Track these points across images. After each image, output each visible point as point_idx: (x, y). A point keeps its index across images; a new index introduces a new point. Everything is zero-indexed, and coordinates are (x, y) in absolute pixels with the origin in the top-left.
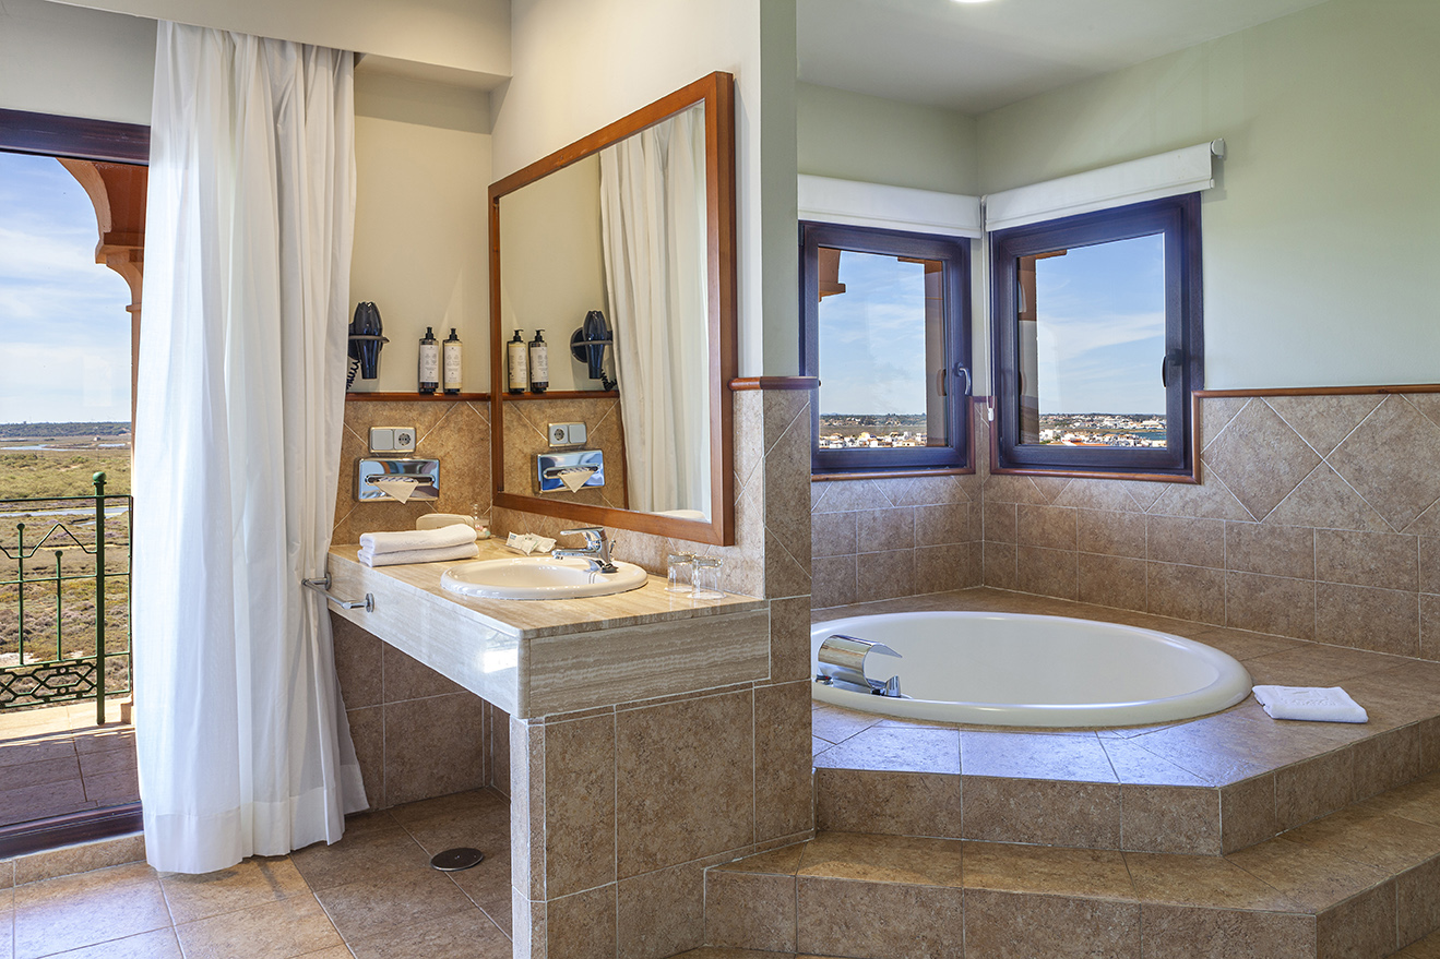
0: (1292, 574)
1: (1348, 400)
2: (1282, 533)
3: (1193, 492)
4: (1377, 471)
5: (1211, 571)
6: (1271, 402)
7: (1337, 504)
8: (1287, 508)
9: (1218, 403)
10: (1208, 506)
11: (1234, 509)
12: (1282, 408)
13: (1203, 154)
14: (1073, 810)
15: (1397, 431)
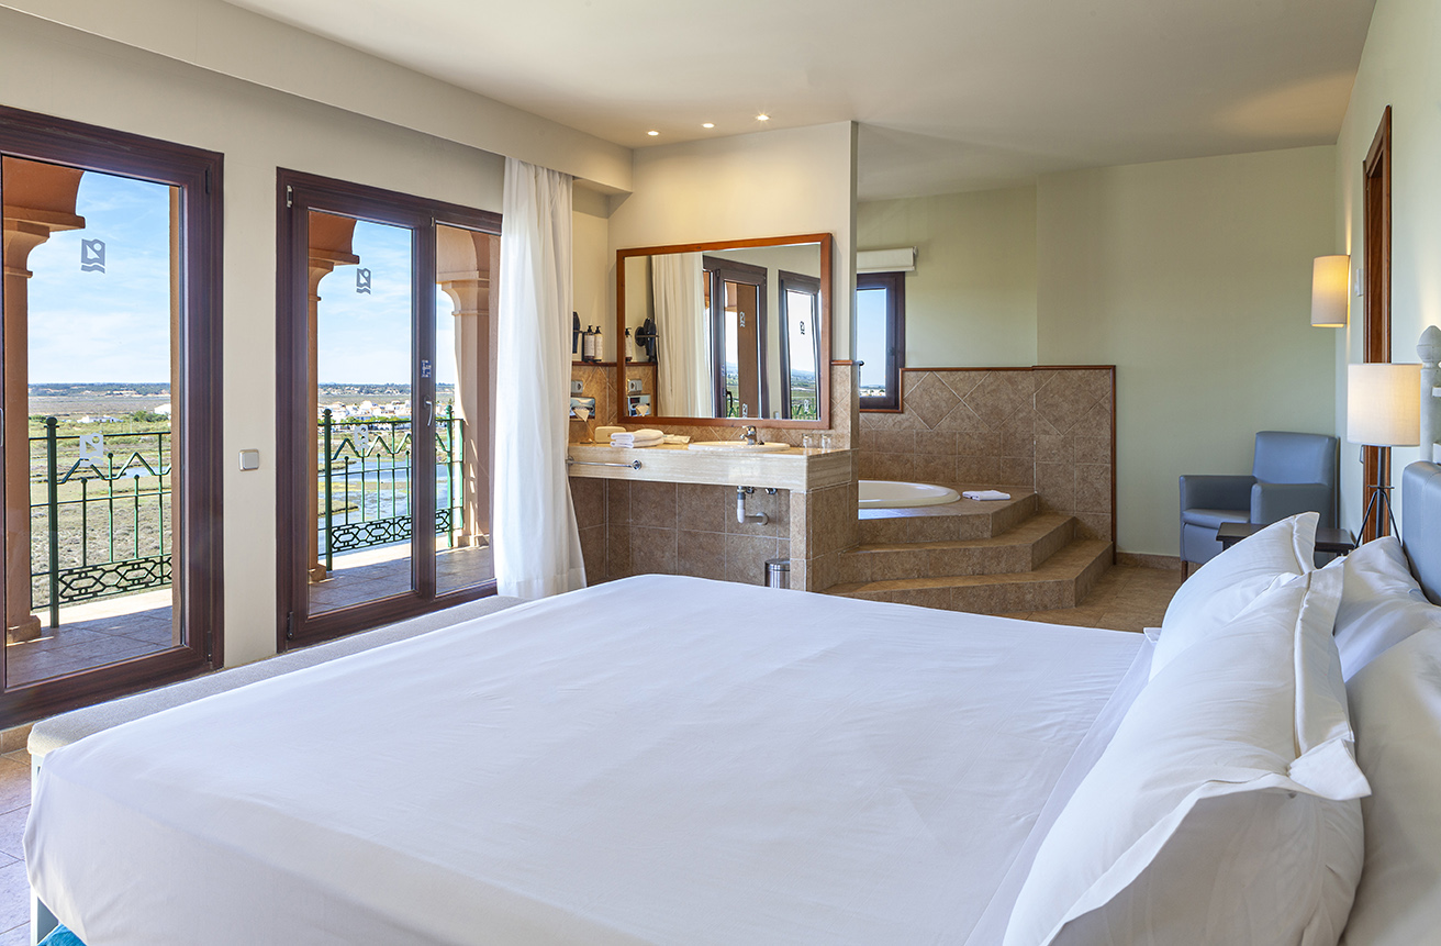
0: (947, 454)
1: (973, 373)
2: (942, 435)
3: (899, 417)
4: (985, 405)
5: (907, 455)
6: (938, 374)
7: (967, 420)
8: (945, 423)
9: (913, 374)
10: (907, 424)
11: (919, 424)
12: (943, 377)
13: (910, 253)
14: (945, 526)
15: (993, 387)
